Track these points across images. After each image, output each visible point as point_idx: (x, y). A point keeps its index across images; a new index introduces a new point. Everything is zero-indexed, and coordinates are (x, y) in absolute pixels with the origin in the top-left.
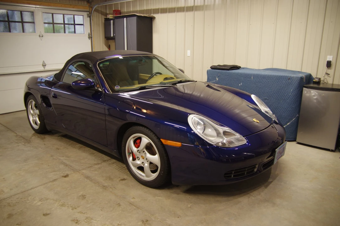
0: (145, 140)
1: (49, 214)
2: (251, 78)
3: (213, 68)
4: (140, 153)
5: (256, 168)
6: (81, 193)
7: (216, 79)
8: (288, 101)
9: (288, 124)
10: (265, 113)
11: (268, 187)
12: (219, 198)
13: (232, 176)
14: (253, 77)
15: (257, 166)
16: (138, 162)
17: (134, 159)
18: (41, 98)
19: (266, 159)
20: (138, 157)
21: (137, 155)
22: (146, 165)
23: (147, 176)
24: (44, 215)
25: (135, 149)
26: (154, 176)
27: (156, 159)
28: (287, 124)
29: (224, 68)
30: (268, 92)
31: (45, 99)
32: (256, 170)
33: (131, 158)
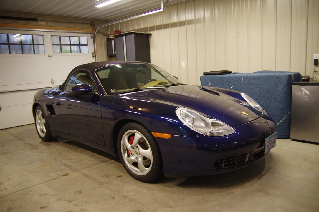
0: (138, 136)
1: (46, 207)
2: (241, 80)
3: (206, 74)
4: (133, 149)
5: (247, 158)
6: (78, 189)
7: (209, 85)
8: (278, 99)
9: (281, 122)
10: (254, 108)
11: (262, 179)
12: (212, 190)
13: (223, 166)
14: (244, 79)
15: (248, 156)
16: (133, 158)
17: (129, 156)
18: (46, 107)
19: (256, 150)
20: (132, 153)
21: (132, 151)
22: (140, 160)
23: (141, 171)
24: (41, 208)
25: (129, 146)
26: (148, 170)
27: (148, 153)
28: (279, 122)
29: (215, 73)
30: (259, 92)
31: (50, 107)
32: (247, 160)
33: (126, 155)
